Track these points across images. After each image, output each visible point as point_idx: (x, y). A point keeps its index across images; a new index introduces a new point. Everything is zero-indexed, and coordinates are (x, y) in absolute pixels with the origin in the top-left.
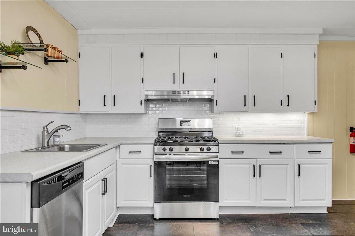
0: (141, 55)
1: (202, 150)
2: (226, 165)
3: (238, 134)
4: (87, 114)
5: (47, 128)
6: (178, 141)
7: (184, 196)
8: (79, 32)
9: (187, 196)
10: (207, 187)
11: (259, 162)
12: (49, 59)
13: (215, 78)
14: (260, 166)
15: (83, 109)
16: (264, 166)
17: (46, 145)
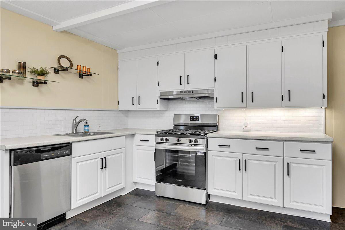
0: (158, 64)
1: (191, 141)
2: (214, 157)
3: (245, 129)
4: (129, 111)
5: (75, 121)
6: (184, 134)
7: (177, 180)
8: (118, 51)
9: (179, 180)
10: (195, 175)
11: (246, 157)
12: (84, 74)
13: (215, 78)
14: (245, 160)
15: (121, 107)
16: (250, 161)
17: (74, 131)
